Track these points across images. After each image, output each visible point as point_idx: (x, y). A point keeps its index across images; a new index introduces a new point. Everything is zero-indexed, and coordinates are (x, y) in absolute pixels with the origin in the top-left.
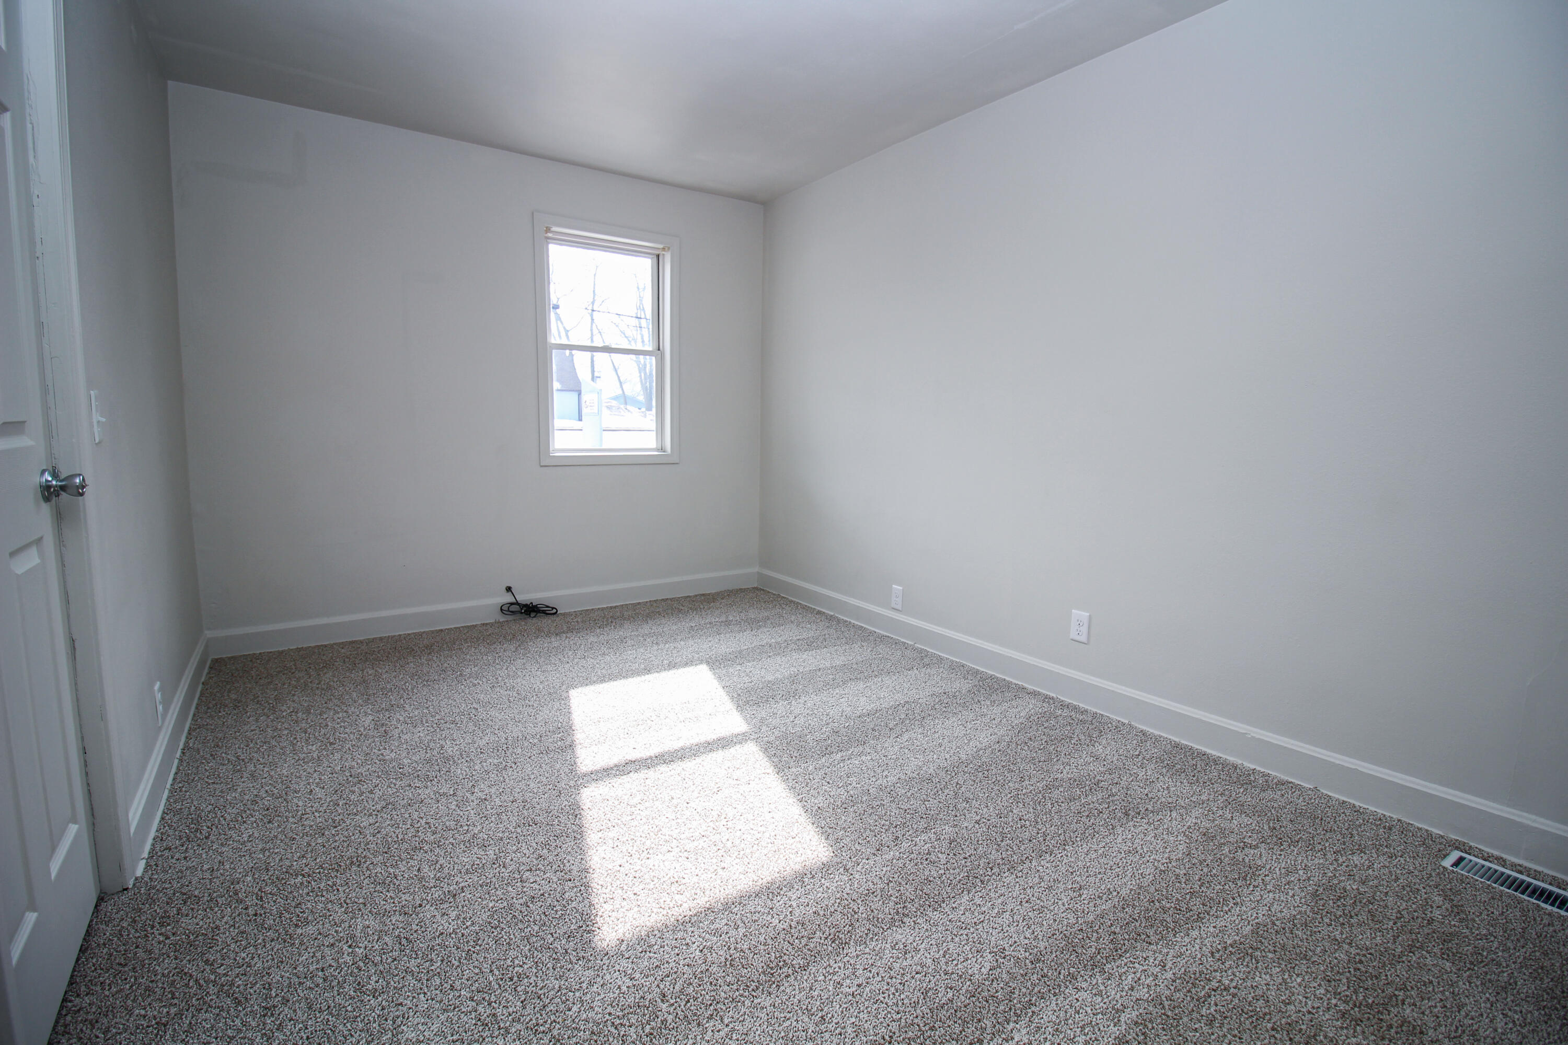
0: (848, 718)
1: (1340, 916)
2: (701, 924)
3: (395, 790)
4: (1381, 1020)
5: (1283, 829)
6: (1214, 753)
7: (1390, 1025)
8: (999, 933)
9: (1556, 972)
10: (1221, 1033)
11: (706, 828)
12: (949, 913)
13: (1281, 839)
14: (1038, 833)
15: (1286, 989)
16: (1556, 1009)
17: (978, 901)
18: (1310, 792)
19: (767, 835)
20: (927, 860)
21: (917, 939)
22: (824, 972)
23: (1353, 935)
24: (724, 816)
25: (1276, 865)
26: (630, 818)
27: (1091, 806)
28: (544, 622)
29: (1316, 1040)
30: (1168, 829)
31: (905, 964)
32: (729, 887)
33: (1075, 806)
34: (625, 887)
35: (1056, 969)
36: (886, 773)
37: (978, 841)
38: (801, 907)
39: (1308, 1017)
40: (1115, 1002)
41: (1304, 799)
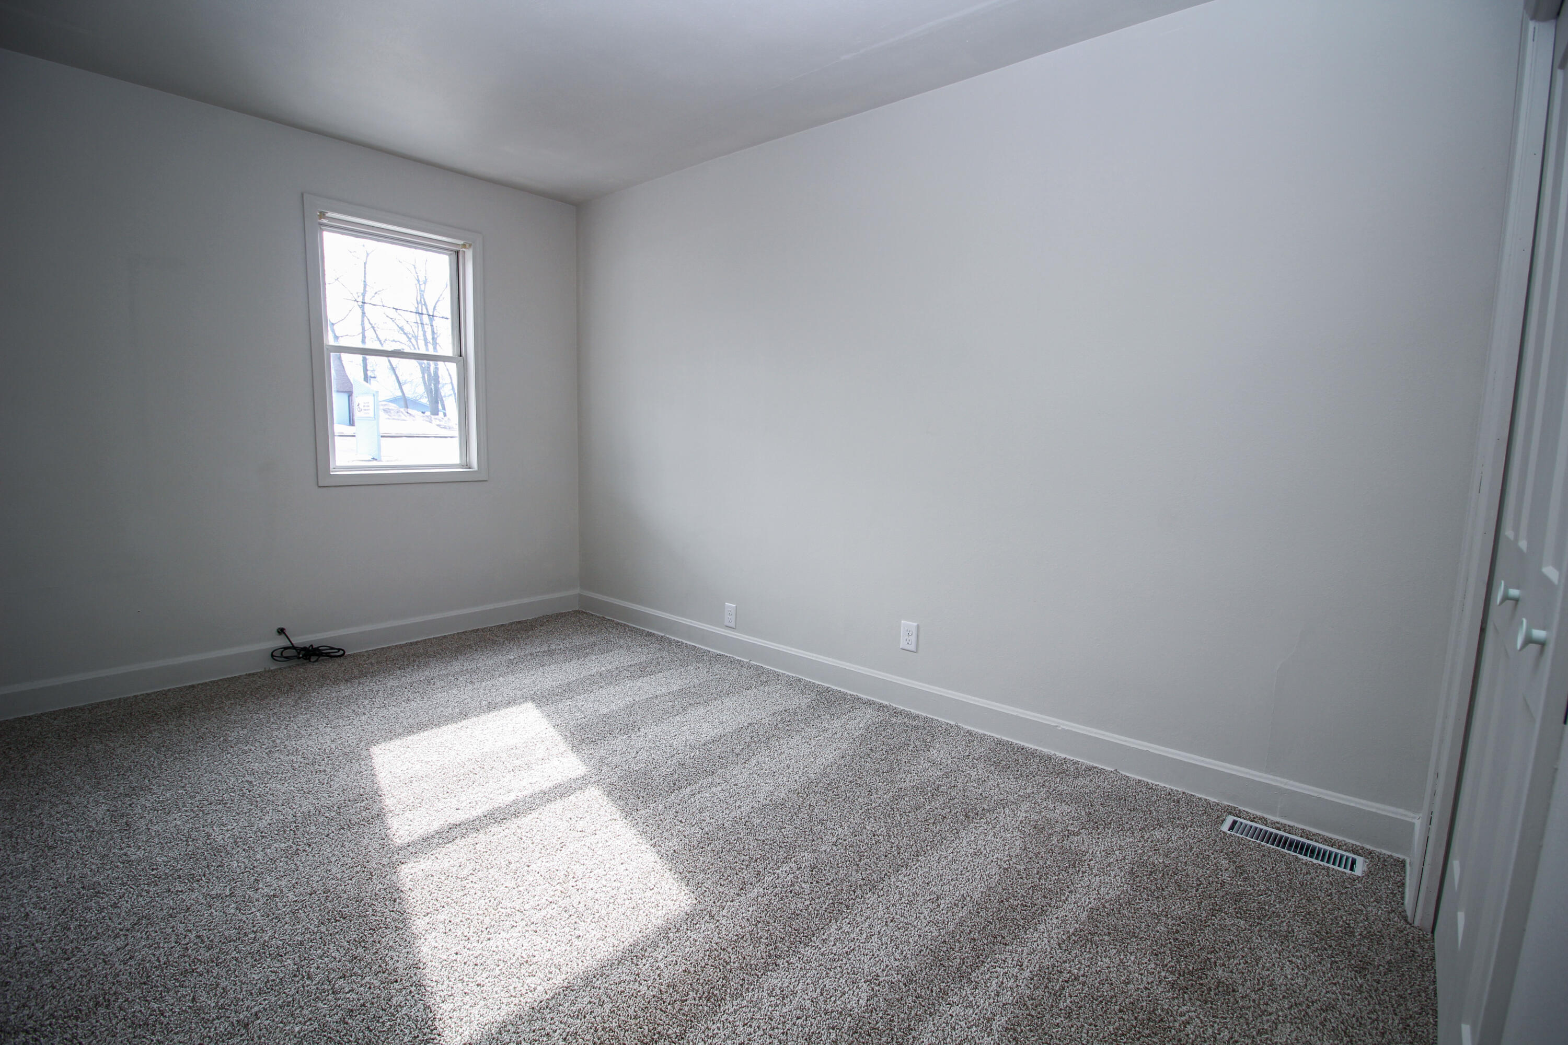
0: (692, 748)
1: (1155, 890)
2: (561, 1008)
3: (149, 899)
4: (1202, 984)
5: (1096, 813)
6: (1031, 746)
7: (1209, 988)
8: (870, 959)
9: (1319, 915)
10: (1079, 1024)
11: (552, 893)
12: (820, 946)
13: (1096, 823)
14: (892, 847)
15: (1124, 969)
16: (1325, 949)
17: (846, 928)
18: (1112, 775)
19: (622, 890)
20: (791, 892)
21: (793, 980)
22: (703, 1036)
23: (1167, 907)
24: (571, 876)
25: (1097, 849)
26: (462, 893)
27: (935, 813)
28: (329, 667)
29: (1155, 1014)
30: (1004, 826)
31: (785, 1011)
32: (587, 958)
33: (922, 814)
34: (466, 979)
35: (928, 988)
36: (738, 803)
37: (838, 864)
38: (670, 967)
39: (1146, 993)
40: (985, 1012)
41: (1108, 782)
